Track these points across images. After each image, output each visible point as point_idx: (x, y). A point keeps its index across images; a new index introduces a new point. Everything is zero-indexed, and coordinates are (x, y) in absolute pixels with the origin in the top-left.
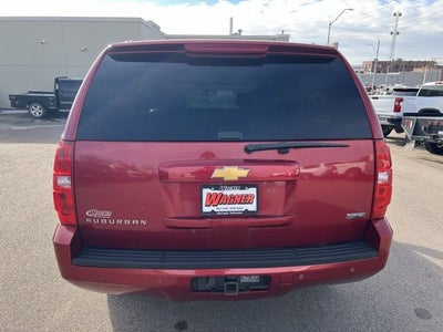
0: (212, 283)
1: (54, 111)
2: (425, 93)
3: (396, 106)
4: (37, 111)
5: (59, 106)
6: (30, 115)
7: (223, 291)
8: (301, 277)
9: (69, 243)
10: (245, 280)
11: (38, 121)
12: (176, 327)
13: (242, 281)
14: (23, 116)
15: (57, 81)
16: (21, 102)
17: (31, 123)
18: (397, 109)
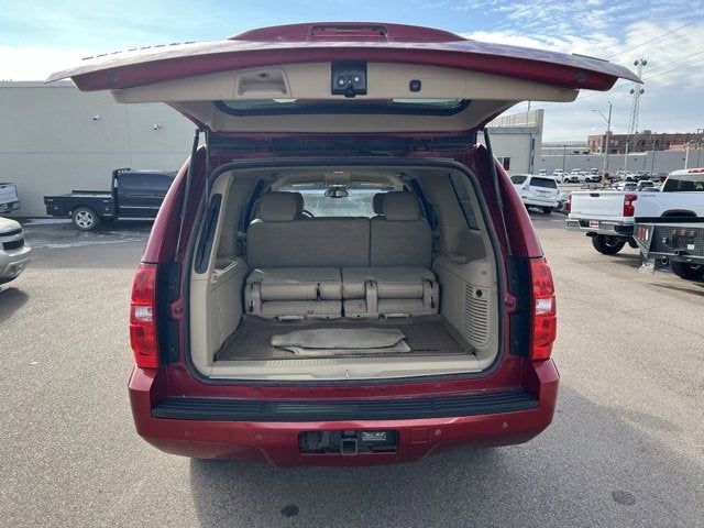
0: (325, 442)
1: (111, 219)
2: (673, 186)
3: (625, 207)
4: (85, 219)
5: (118, 212)
6: (74, 226)
7: (339, 451)
8: (438, 432)
9: (148, 389)
10: (367, 437)
11: (86, 235)
12: (283, 512)
13: (364, 439)
14: (65, 227)
15: (116, 174)
16: (62, 206)
17: (76, 238)
18: (628, 211)
